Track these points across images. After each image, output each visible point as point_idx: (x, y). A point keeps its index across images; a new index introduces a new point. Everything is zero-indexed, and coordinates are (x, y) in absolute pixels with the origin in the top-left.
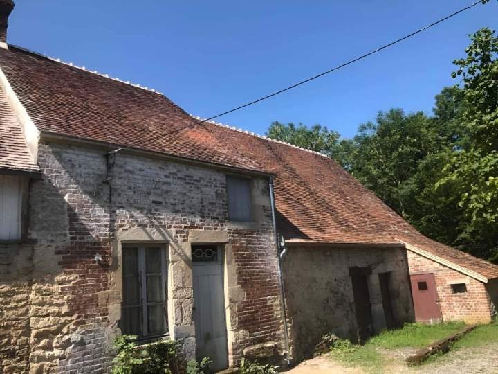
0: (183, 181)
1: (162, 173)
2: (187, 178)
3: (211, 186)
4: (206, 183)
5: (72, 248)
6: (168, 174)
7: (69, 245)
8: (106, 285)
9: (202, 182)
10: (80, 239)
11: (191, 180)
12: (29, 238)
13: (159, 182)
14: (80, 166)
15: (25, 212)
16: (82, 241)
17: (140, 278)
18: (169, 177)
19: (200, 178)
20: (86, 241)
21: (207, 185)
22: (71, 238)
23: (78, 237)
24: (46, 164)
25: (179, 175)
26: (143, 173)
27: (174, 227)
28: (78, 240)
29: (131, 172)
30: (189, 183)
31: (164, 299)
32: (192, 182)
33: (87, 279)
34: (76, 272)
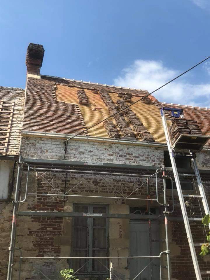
0: (125, 158)
1: (106, 153)
2: (127, 155)
3: (149, 160)
4: (145, 159)
5: (38, 206)
6: (111, 153)
7: (36, 203)
8: (59, 232)
12: (12, 198)
13: (104, 159)
14: (47, 151)
15: (11, 182)
16: (45, 201)
17: (88, 229)
18: (112, 155)
19: (139, 155)
20: (48, 201)
21: (145, 160)
22: (38, 199)
23: (43, 198)
24: (26, 151)
25: (121, 153)
26: (92, 153)
27: (115, 192)
28: (42, 200)
29: (83, 153)
30: (129, 159)
31: (107, 246)
32: (132, 158)
33: (47, 226)
34: (39, 222)
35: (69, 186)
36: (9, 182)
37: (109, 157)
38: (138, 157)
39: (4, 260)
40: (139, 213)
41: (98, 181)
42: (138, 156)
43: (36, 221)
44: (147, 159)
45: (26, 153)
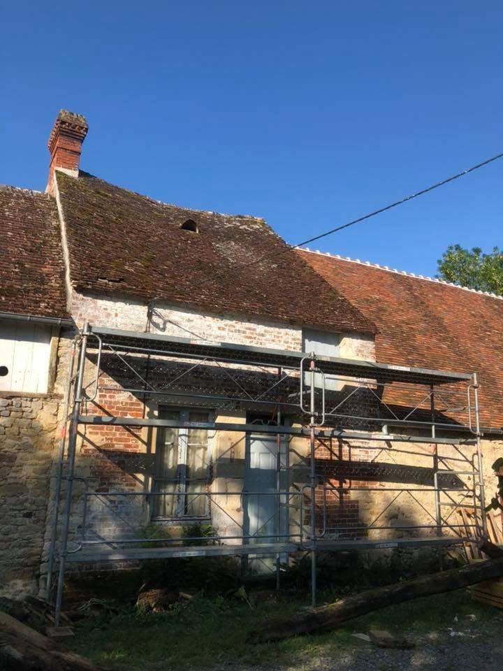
0: (243, 335)
1: (215, 325)
2: (248, 331)
3: (280, 341)
5: (100, 407)
6: (222, 325)
7: (97, 403)
9: (268, 336)
10: (110, 397)
11: (252, 333)
12: (55, 392)
14: (116, 315)
16: (113, 400)
17: (179, 447)
18: (224, 329)
20: (116, 400)
21: (273, 341)
22: (100, 396)
23: (108, 395)
24: (79, 313)
26: (192, 324)
28: (108, 399)
30: (250, 338)
32: (255, 336)
33: (114, 442)
34: (103, 434)
35: (152, 375)
36: (51, 364)
37: (219, 333)
38: (263, 335)
39: (41, 497)
40: (260, 423)
41: (201, 370)
42: (263, 332)
43: (97, 433)
44: (276, 339)
45: (81, 315)
